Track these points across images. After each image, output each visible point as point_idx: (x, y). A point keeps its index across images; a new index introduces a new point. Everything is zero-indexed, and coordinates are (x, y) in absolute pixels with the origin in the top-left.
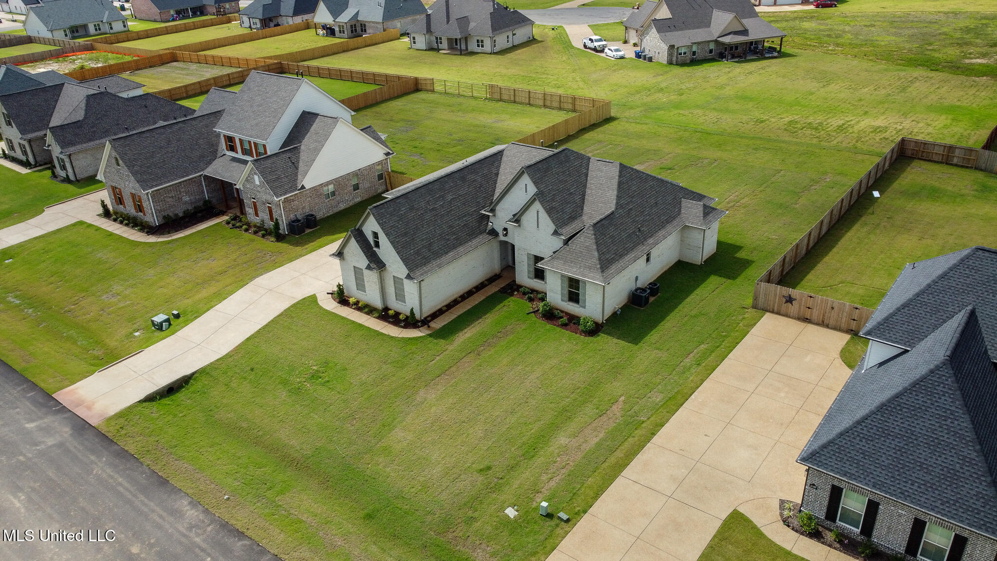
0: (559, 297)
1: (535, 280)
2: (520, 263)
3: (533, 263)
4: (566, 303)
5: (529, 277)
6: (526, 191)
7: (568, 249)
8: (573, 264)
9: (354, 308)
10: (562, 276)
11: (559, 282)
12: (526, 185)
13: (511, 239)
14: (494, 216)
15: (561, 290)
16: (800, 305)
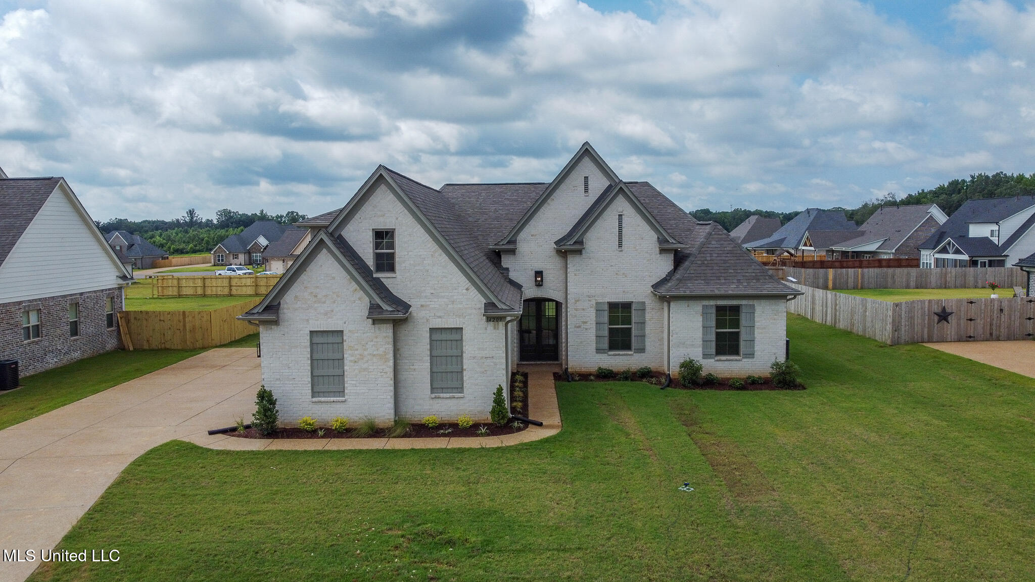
0: (699, 351)
1: (611, 353)
2: (579, 327)
3: (606, 319)
4: (713, 360)
5: (599, 351)
6: (586, 190)
7: (699, 262)
8: (723, 281)
9: (322, 437)
10: (705, 307)
11: (699, 319)
12: (586, 178)
13: (550, 290)
14: (513, 252)
15: (701, 336)
16: (959, 319)
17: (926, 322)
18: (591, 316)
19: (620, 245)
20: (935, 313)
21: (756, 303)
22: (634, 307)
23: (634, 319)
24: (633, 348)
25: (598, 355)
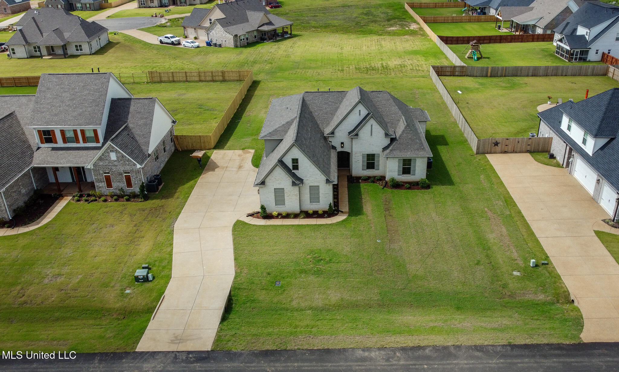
0: (397, 173)
1: (367, 170)
2: (356, 162)
3: (366, 160)
4: (401, 176)
5: (363, 170)
6: (360, 115)
7: (399, 143)
8: (406, 151)
9: (280, 218)
10: (399, 160)
11: (397, 164)
12: (360, 110)
13: (346, 149)
14: (333, 136)
15: (398, 169)
16: (502, 145)
17: (490, 146)
18: (360, 158)
19: (371, 135)
20: (493, 143)
21: (416, 158)
22: (376, 156)
23: (376, 159)
24: (375, 168)
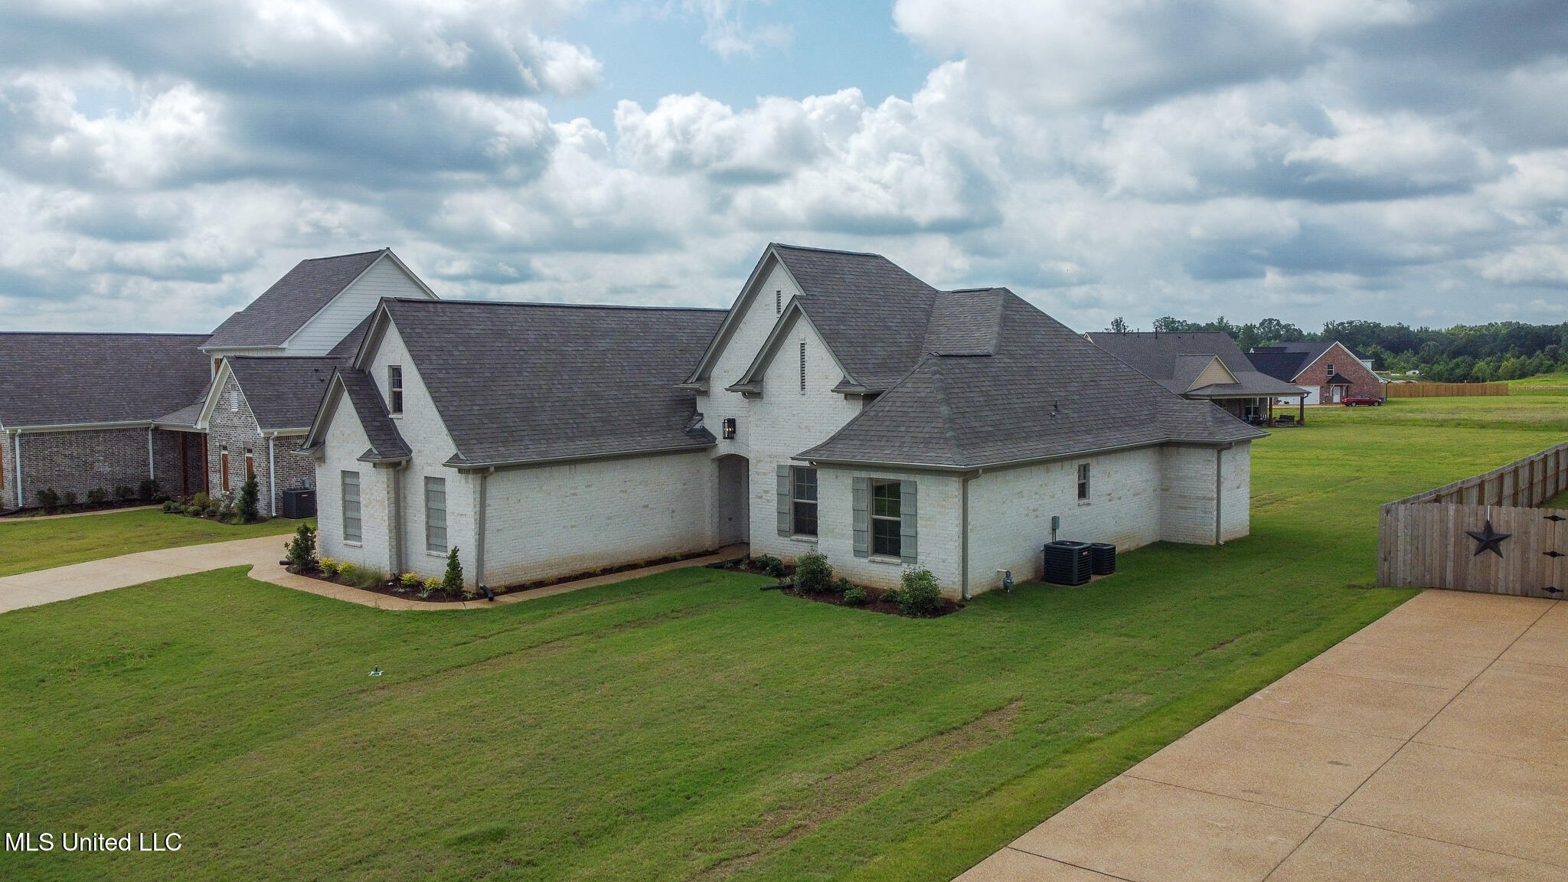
0: (848, 544)
1: (794, 537)
2: (761, 497)
3: (787, 490)
4: (865, 560)
5: (781, 533)
6: (779, 309)
7: (873, 414)
8: (883, 444)
10: (856, 480)
11: (849, 498)
12: (779, 293)
13: (741, 445)
14: (705, 393)
15: (852, 522)
16: (1525, 550)
17: (1451, 548)
18: (772, 483)
19: (803, 387)
20: (1470, 534)
21: (917, 478)
23: (819, 493)
25: (781, 538)
